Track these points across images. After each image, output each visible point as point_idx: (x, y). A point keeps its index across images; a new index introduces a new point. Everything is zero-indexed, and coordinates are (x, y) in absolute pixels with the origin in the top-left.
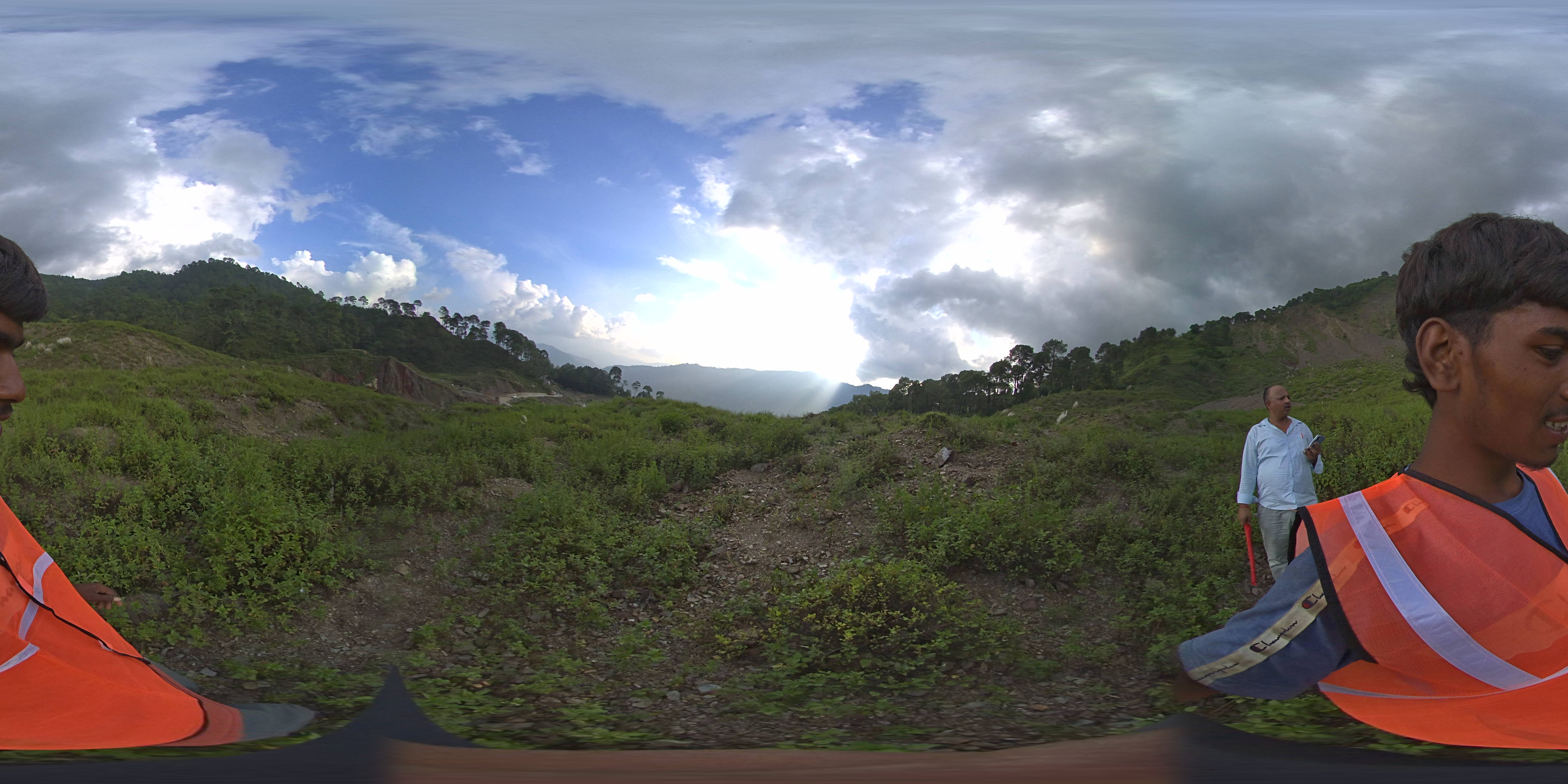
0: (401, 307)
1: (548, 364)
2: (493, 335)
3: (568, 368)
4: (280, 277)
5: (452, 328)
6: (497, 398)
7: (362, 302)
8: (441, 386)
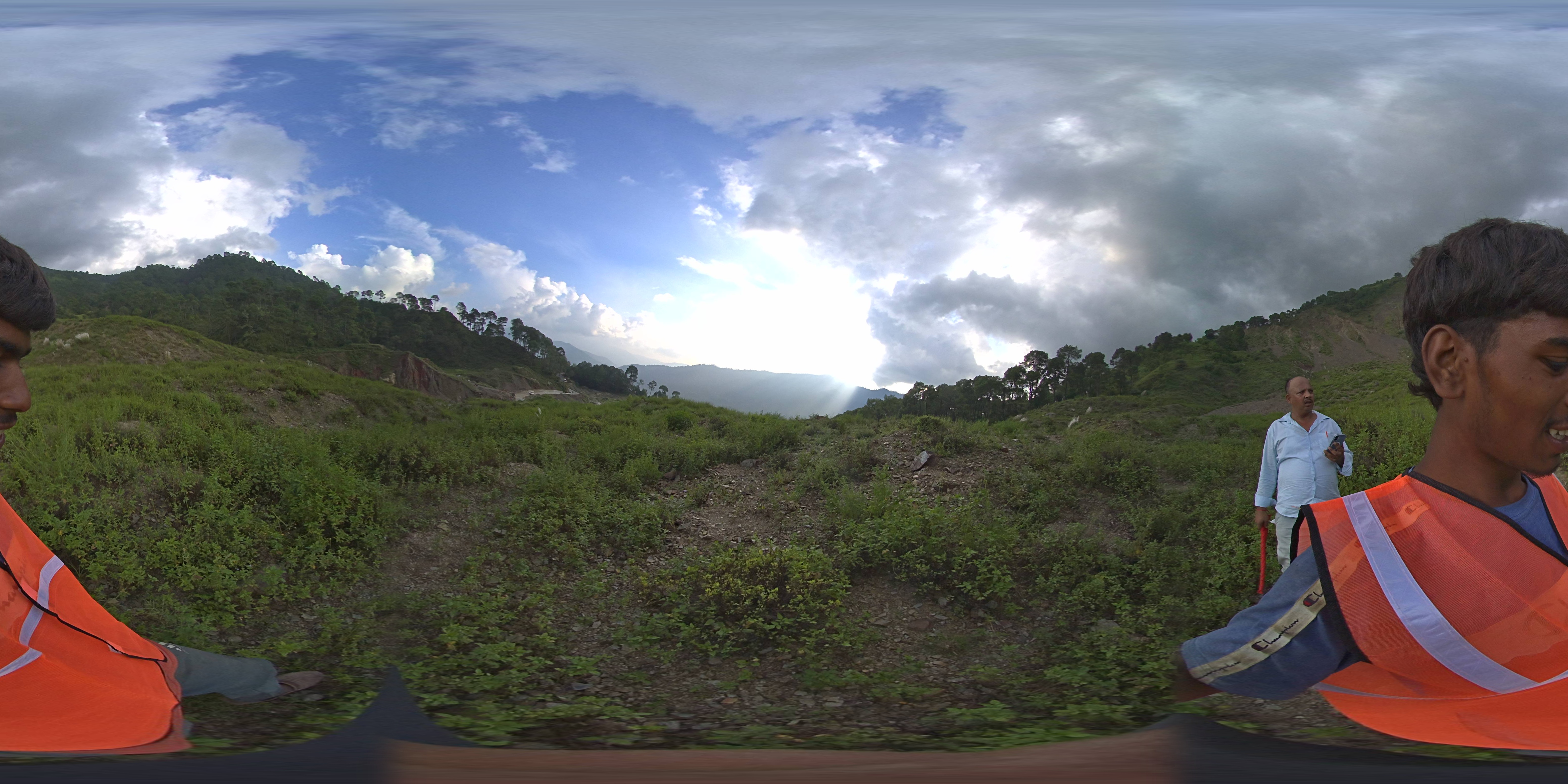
0: (419, 301)
1: (564, 362)
2: (510, 332)
3: (584, 366)
4: (297, 271)
5: (468, 324)
6: (513, 395)
7: (379, 297)
8: (458, 382)
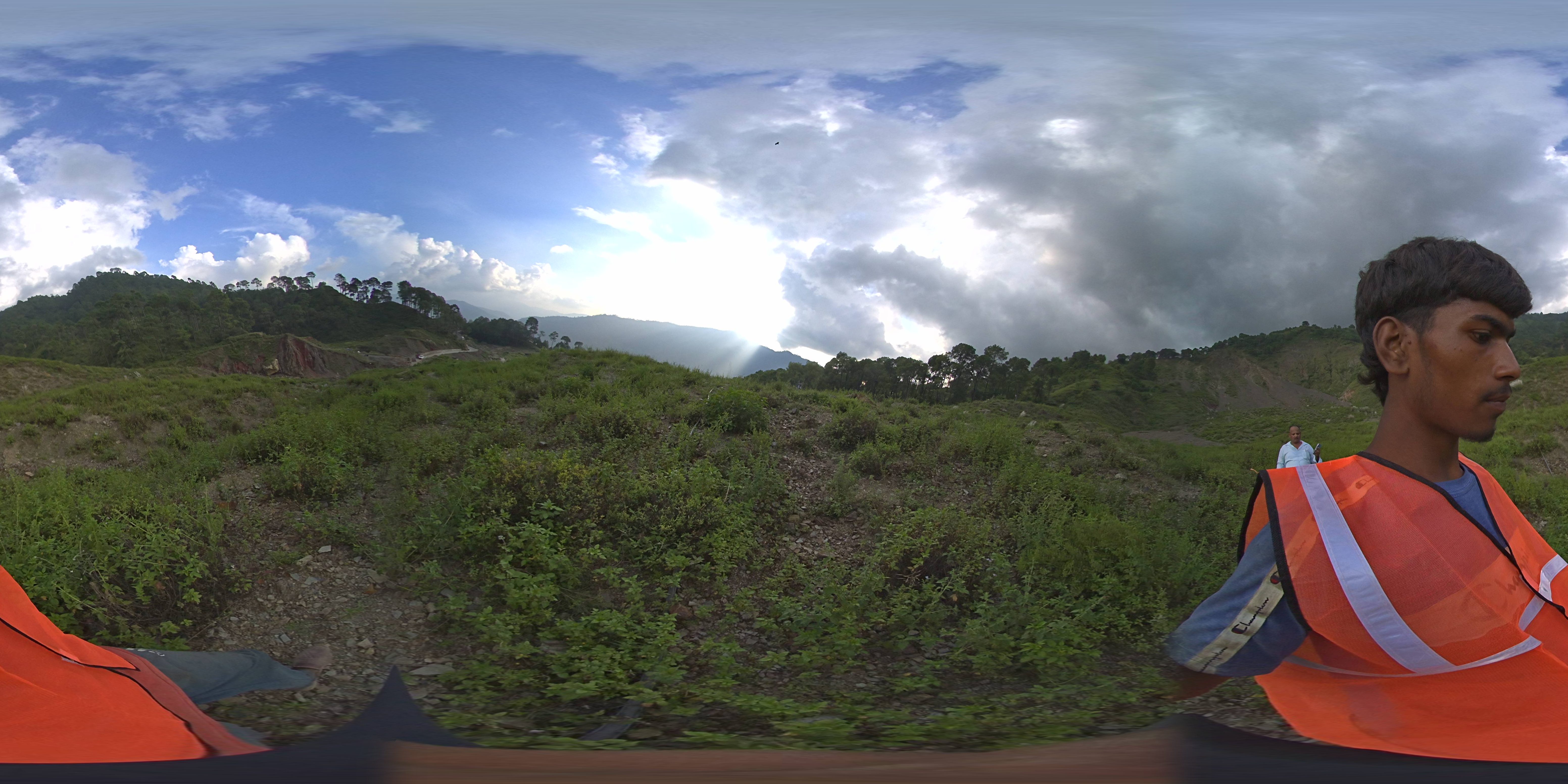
0: (295, 281)
1: (460, 319)
2: (397, 296)
3: (481, 322)
4: (170, 277)
5: (351, 295)
7: (255, 285)
8: (345, 355)
